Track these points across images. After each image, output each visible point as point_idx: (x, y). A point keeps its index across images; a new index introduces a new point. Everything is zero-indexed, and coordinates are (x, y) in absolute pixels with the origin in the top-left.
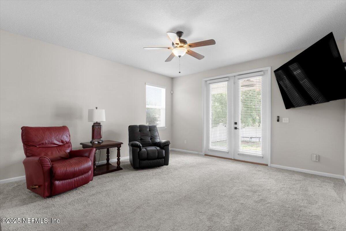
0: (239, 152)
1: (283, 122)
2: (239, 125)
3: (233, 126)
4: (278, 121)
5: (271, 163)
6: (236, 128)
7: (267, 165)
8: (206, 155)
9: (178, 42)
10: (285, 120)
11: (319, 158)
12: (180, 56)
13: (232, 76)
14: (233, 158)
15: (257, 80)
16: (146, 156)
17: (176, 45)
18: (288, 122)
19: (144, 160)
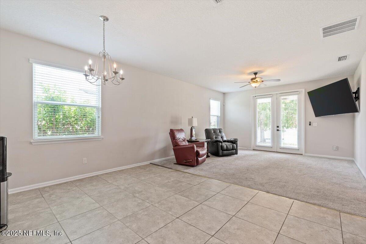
0: (280, 146)
1: (314, 125)
2: (281, 128)
3: (276, 128)
4: (310, 125)
5: (305, 153)
6: (278, 130)
7: (302, 154)
8: (253, 150)
10: (314, 124)
11: (337, 148)
13: (275, 94)
14: (276, 151)
15: (295, 98)
16: (226, 148)
18: (317, 125)
19: (225, 150)
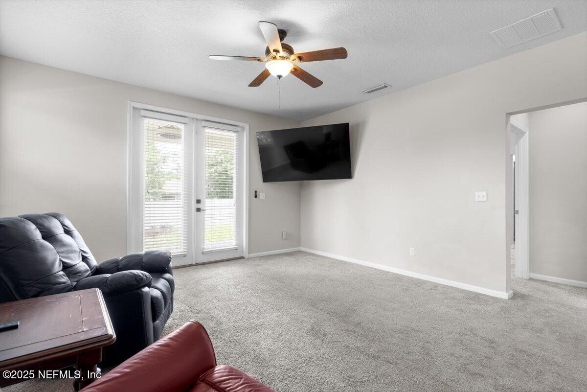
0: (203, 249)
1: (260, 198)
2: (205, 205)
3: (194, 206)
4: (256, 197)
5: (249, 253)
6: (199, 210)
7: (243, 258)
9: (280, 48)
10: (262, 195)
11: (287, 235)
12: (280, 77)
14: (194, 263)
17: (274, 54)
